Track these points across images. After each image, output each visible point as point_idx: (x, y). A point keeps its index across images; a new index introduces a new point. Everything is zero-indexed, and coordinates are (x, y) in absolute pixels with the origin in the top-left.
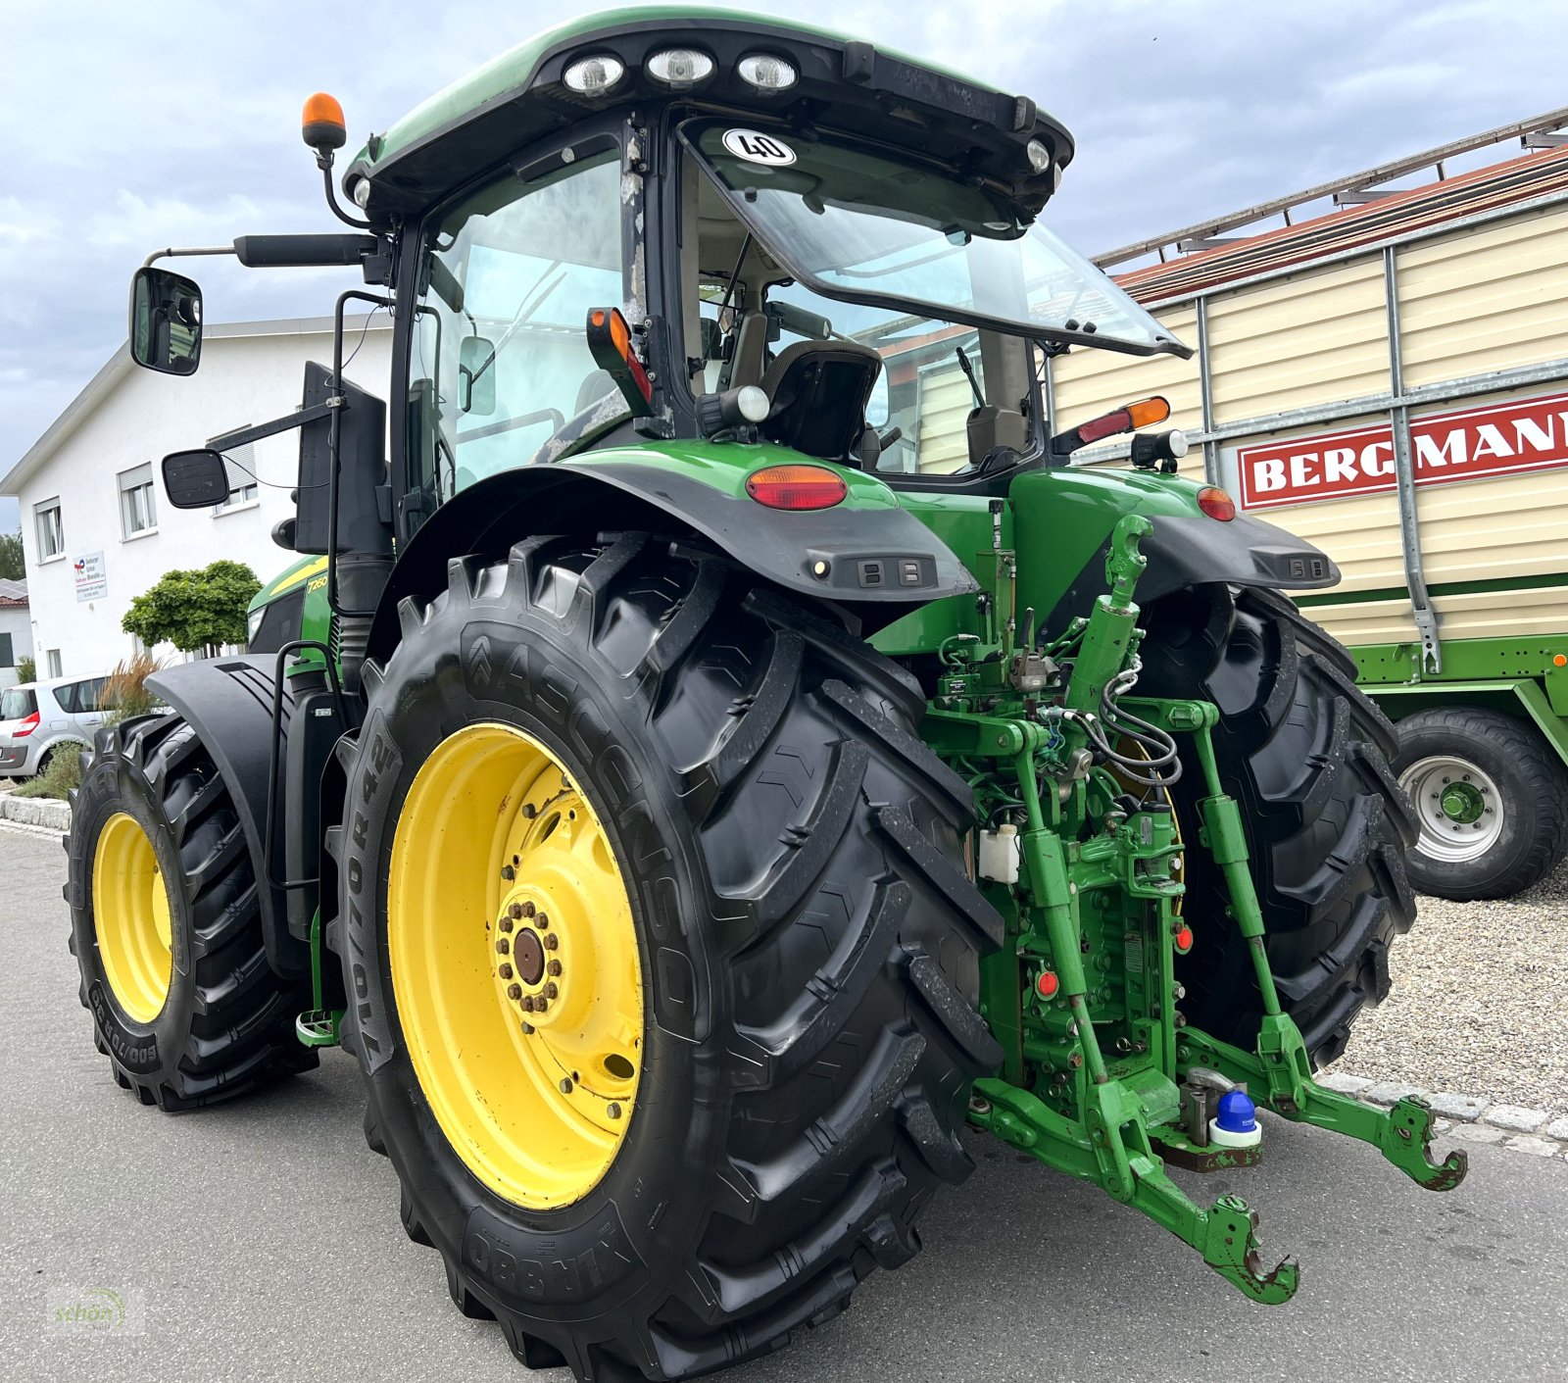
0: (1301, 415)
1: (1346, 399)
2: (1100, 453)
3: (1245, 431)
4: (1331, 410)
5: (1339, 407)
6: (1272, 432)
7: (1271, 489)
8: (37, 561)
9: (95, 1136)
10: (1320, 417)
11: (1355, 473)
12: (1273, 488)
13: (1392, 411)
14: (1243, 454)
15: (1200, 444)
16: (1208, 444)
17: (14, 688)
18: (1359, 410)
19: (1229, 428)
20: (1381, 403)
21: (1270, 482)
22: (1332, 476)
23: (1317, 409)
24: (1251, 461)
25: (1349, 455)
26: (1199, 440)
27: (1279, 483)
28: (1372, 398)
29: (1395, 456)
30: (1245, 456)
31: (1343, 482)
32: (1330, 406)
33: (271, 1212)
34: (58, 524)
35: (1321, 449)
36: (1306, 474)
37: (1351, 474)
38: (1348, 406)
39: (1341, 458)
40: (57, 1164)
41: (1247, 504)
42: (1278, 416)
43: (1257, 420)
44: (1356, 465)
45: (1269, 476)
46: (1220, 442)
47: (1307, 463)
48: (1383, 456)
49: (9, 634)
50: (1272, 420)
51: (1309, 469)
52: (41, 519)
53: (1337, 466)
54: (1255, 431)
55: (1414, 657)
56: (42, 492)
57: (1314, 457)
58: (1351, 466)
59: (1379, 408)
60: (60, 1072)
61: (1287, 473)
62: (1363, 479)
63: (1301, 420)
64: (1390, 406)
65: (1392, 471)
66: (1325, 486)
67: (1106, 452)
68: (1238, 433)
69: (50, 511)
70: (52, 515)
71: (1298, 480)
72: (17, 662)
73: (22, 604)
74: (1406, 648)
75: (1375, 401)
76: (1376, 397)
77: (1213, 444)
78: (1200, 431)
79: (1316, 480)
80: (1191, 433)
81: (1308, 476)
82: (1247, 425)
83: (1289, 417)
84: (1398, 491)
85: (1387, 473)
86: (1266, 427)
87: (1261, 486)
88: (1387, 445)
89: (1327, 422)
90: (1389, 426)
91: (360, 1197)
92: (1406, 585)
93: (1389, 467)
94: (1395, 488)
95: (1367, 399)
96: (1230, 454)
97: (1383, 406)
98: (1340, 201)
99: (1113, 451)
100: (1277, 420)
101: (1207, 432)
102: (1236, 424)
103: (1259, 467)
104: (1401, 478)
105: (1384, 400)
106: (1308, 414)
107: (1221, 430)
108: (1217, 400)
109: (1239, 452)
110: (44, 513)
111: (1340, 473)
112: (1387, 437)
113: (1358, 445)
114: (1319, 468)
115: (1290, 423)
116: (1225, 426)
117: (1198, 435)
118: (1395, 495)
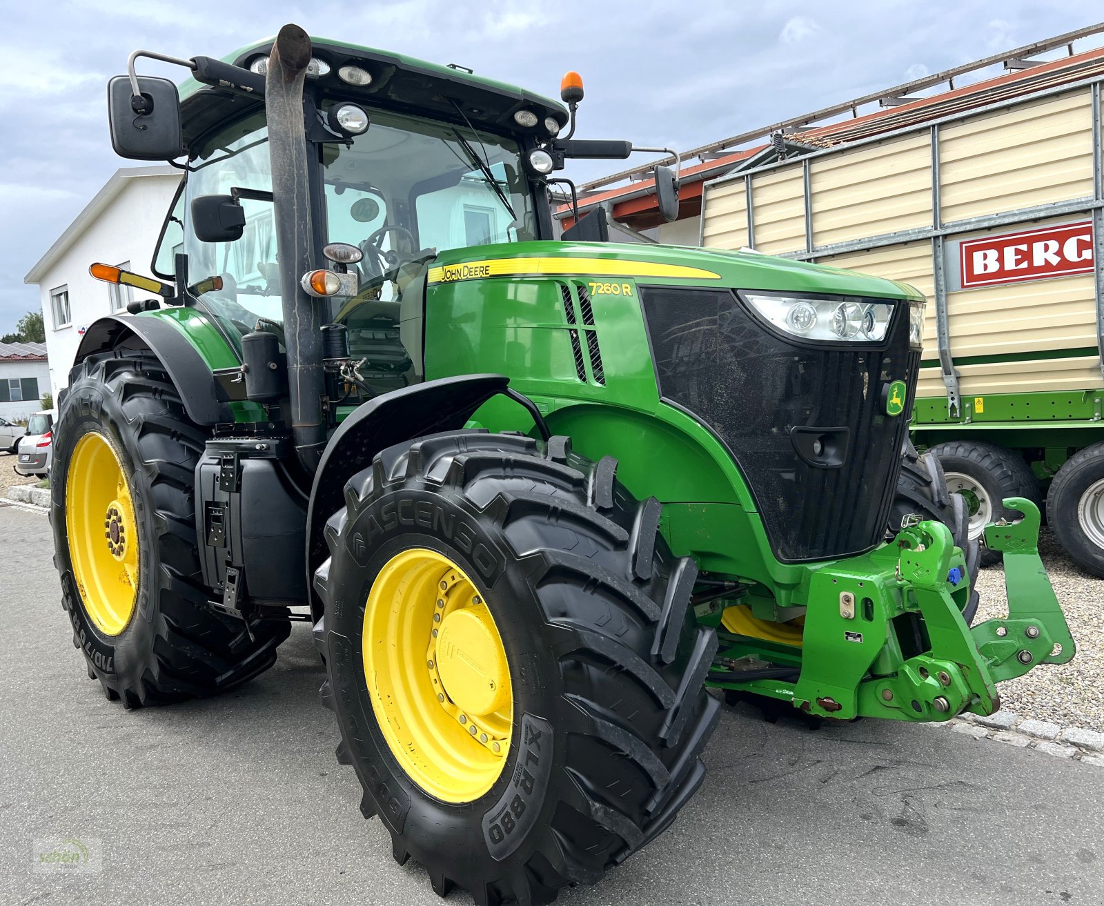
0: (1015, 215)
1: (1053, 202)
2: (847, 245)
3: (968, 227)
4: (1041, 210)
5: (1047, 209)
6: (989, 228)
7: (985, 272)
8: (52, 328)
9: (98, 782)
10: (1032, 216)
11: (1059, 259)
12: (988, 271)
13: (1093, 211)
14: (964, 245)
15: (930, 238)
16: (936, 238)
17: (37, 413)
18: (1066, 210)
19: (954, 226)
20: (1085, 205)
21: (986, 267)
22: (1038, 261)
23: (1028, 210)
24: (970, 251)
25: (1054, 246)
26: (929, 235)
27: (994, 267)
28: (1076, 201)
29: (1094, 246)
30: (966, 247)
31: (1048, 266)
32: (1040, 208)
33: (252, 866)
34: (67, 304)
35: (1030, 241)
36: (1016, 260)
37: (1055, 260)
38: (1055, 208)
39: (1046, 248)
40: (67, 808)
41: (965, 284)
42: (995, 216)
43: (977, 219)
44: (1060, 253)
45: (986, 262)
46: (945, 236)
47: (1018, 252)
48: (1082, 246)
49: (36, 379)
50: (990, 219)
51: (1020, 257)
52: (55, 300)
53: (1041, 254)
54: (977, 227)
55: (1097, 400)
56: (55, 282)
57: (1024, 247)
58: (1055, 254)
59: (1083, 208)
60: (69, 715)
61: (1001, 259)
62: (1065, 264)
63: (1016, 219)
64: (1093, 207)
65: (1090, 258)
66: (1032, 269)
67: (852, 245)
68: (962, 229)
69: (61, 294)
70: (63, 297)
71: (1010, 265)
72: (41, 397)
73: (44, 359)
74: (1090, 393)
75: (1078, 203)
76: (1080, 201)
77: (941, 238)
78: (930, 228)
79: (1025, 265)
80: (922, 229)
81: (1018, 262)
82: (969, 223)
83: (1004, 217)
84: (1095, 272)
85: (1085, 259)
86: (986, 224)
87: (978, 269)
88: (1087, 238)
89: (1036, 220)
90: (1090, 222)
91: (329, 851)
92: (1097, 345)
93: (1087, 254)
94: (1093, 270)
95: (1073, 202)
96: (953, 246)
97: (1085, 207)
98: (1009, 66)
99: (858, 243)
100: (994, 219)
101: (936, 229)
102: (960, 222)
103: (978, 256)
104: (1097, 263)
105: (1086, 202)
106: (1020, 214)
107: (947, 227)
108: (945, 204)
109: (961, 244)
110: (57, 295)
111: (1045, 259)
112: (1088, 231)
113: (1062, 238)
114: (1028, 256)
115: (1007, 221)
116: (951, 224)
117: (929, 231)
118: (1093, 276)
